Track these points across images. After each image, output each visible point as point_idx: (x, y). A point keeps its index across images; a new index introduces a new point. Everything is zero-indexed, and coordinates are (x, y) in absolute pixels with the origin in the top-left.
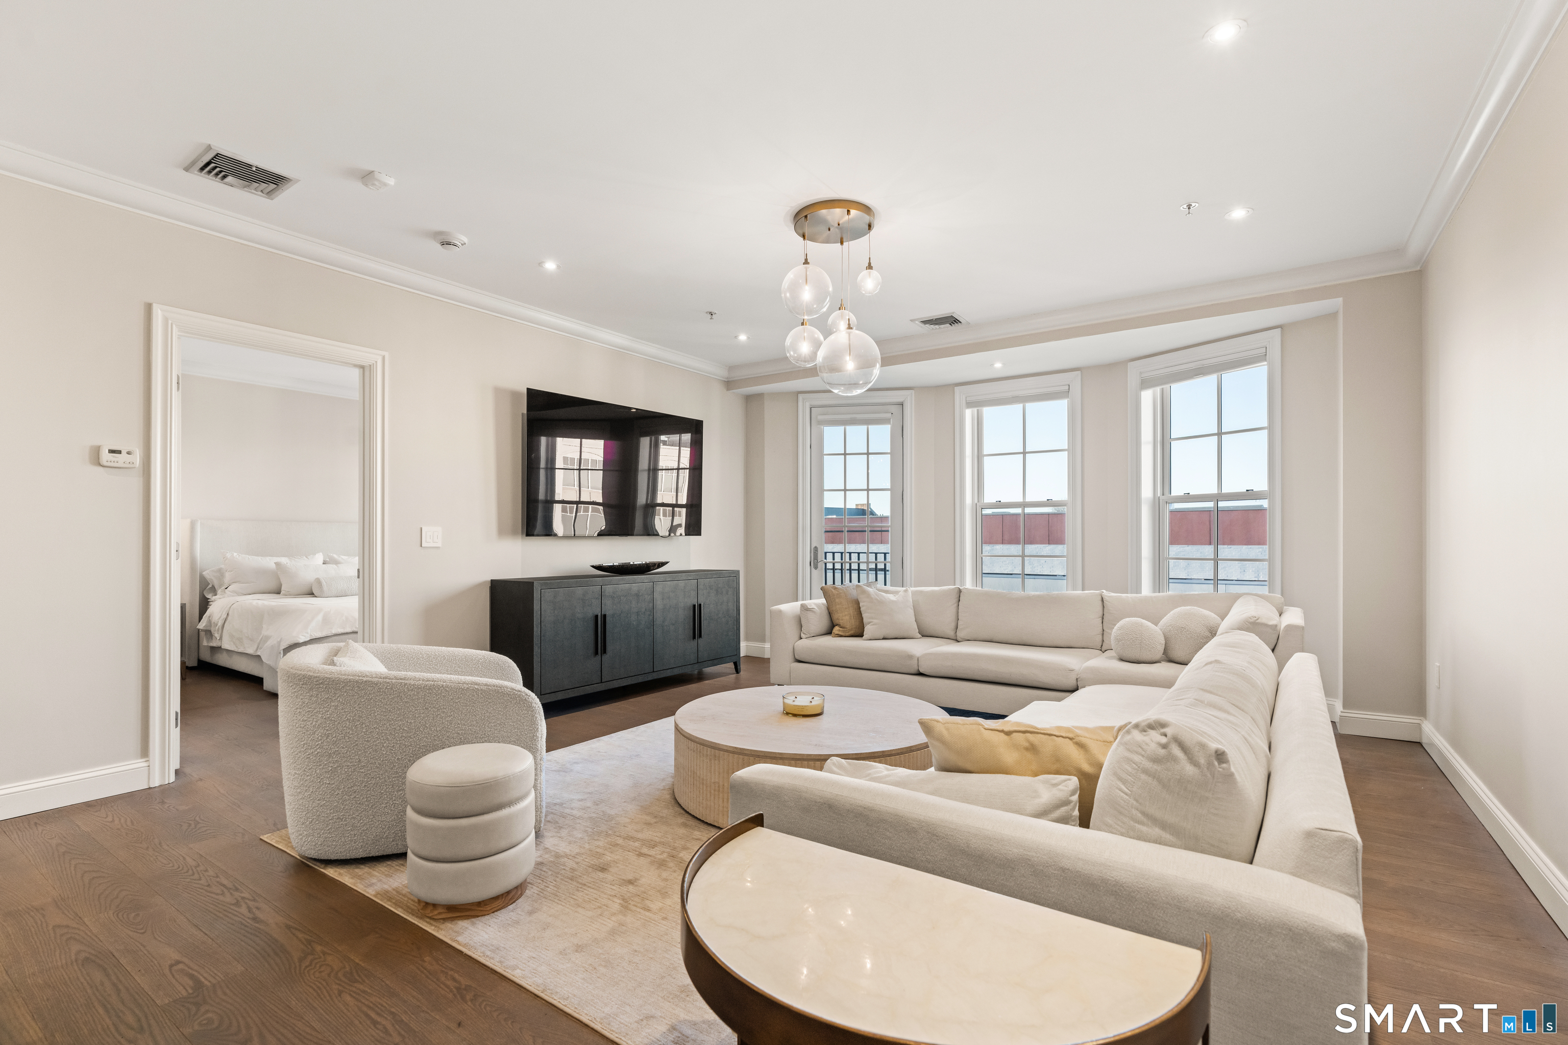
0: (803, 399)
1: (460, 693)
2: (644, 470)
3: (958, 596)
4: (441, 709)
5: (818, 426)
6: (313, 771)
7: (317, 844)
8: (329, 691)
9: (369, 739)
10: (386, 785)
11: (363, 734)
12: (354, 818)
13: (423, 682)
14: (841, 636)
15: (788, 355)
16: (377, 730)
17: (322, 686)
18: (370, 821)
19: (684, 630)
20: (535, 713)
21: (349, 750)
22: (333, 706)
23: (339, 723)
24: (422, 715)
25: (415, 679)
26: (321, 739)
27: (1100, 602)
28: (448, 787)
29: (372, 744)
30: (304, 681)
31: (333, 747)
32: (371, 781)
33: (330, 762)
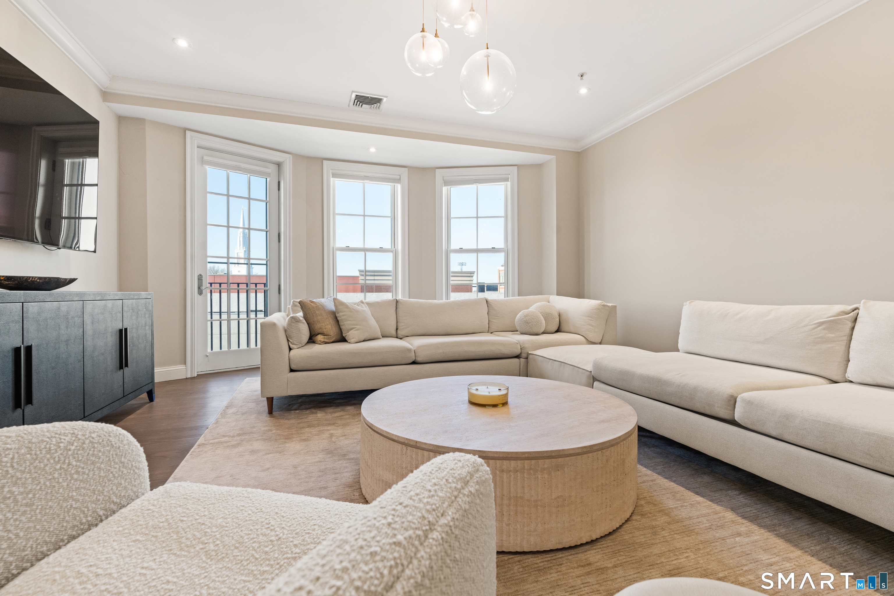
0: (191, 137)
3: (395, 305)
5: (203, 165)
14: (326, 343)
19: (112, 358)
27: (486, 304)
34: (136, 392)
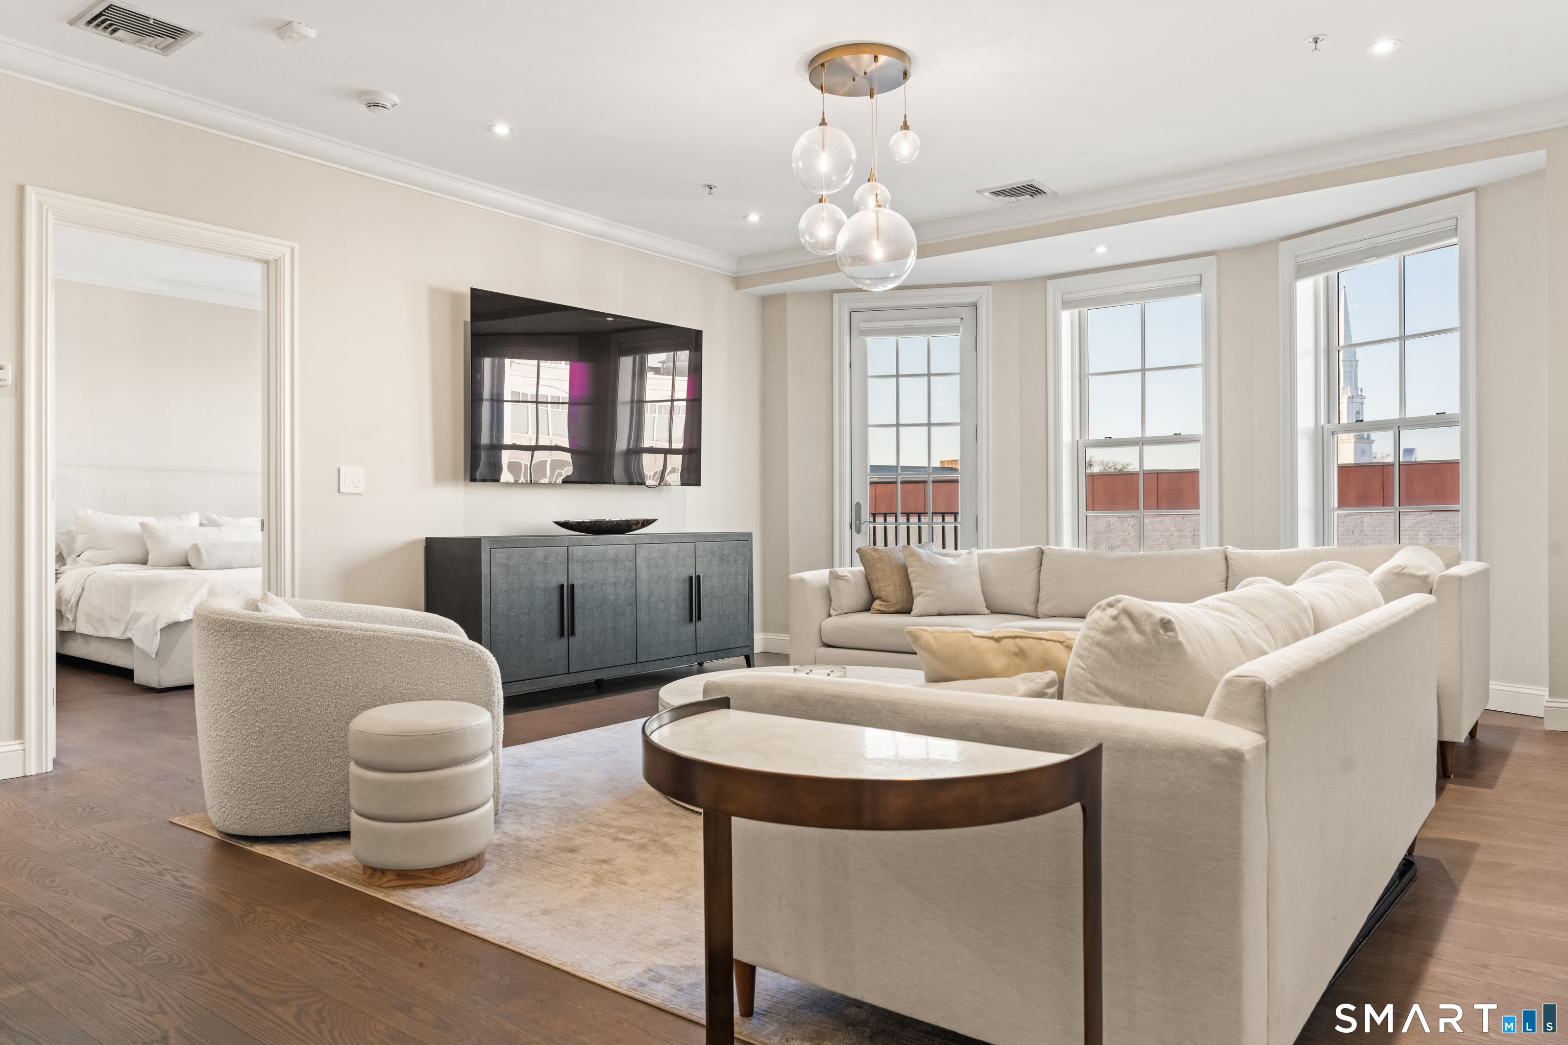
0: (840, 301)
2: (626, 403)
3: (1039, 558)
4: (382, 663)
5: (861, 337)
6: (237, 732)
7: (243, 817)
8: (255, 639)
9: (301, 696)
10: (321, 750)
11: (294, 689)
12: (284, 787)
13: (362, 632)
14: (883, 612)
15: (802, 240)
16: (310, 685)
17: (247, 633)
18: (303, 791)
19: (676, 608)
20: (491, 673)
21: (279, 707)
22: (260, 656)
23: (267, 676)
24: (361, 670)
25: (352, 628)
26: (247, 695)
27: (1223, 561)
28: (398, 736)
29: (304, 702)
30: (226, 627)
31: (260, 703)
33: (257, 721)
34: (723, 651)
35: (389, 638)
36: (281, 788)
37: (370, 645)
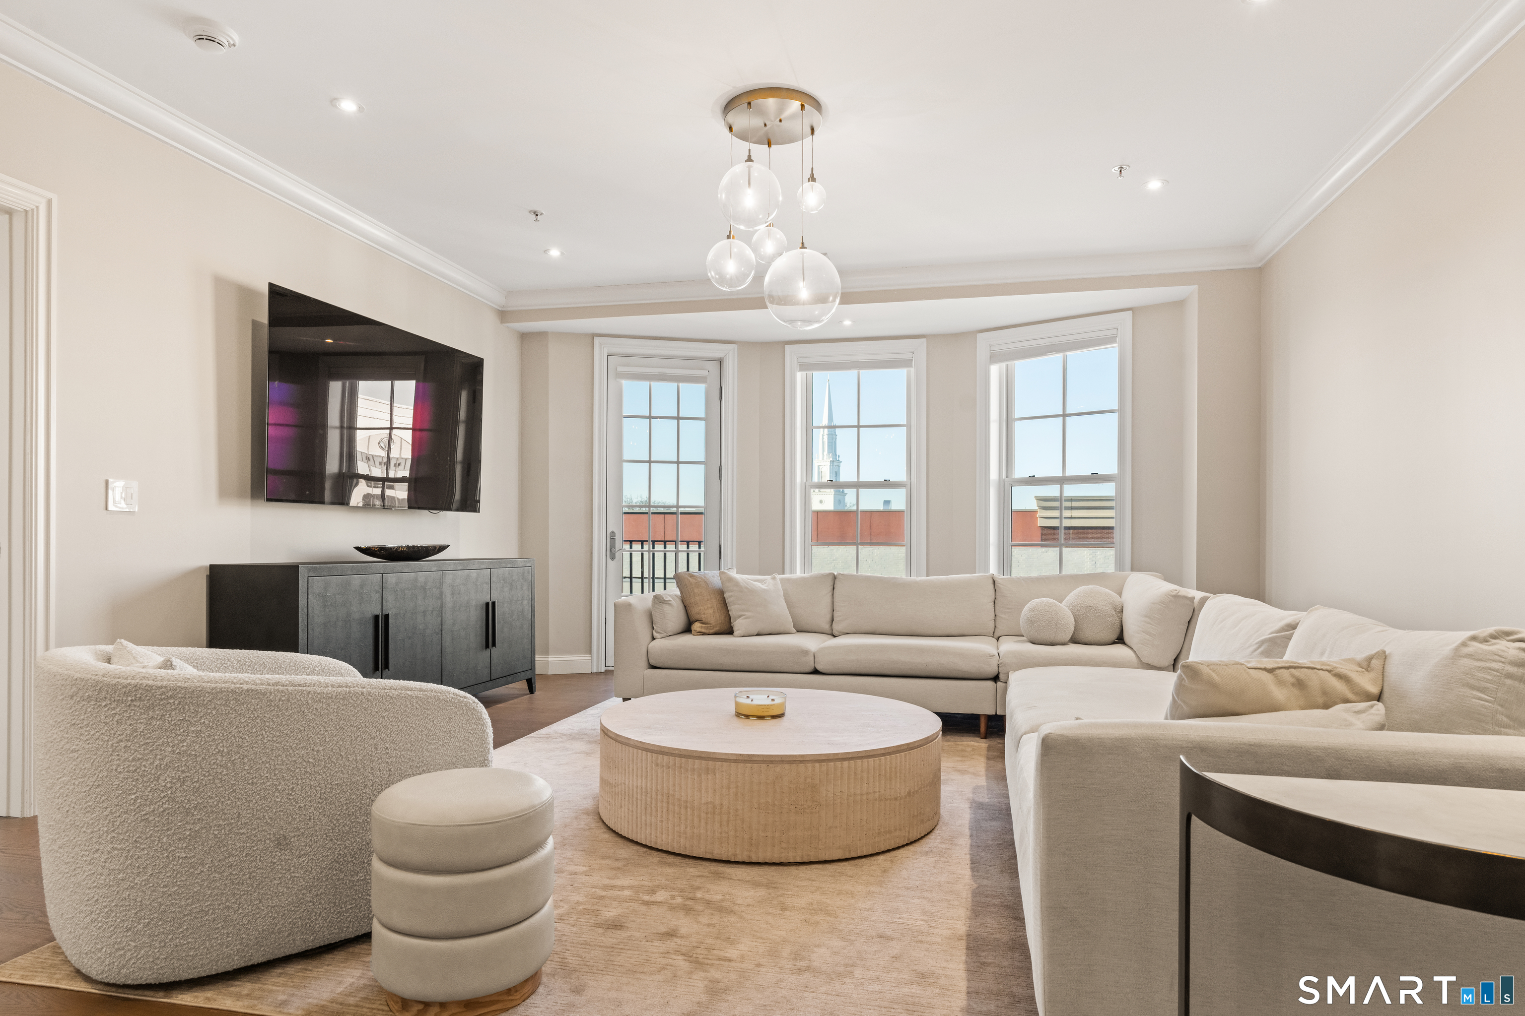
0: (601, 344)
1: (387, 704)
3: (832, 584)
4: (362, 727)
5: (618, 380)
6: (155, 841)
8: (184, 709)
9: (255, 781)
11: (245, 773)
12: (228, 908)
13: (334, 689)
14: (704, 634)
16: (267, 765)
17: (171, 701)
18: (254, 908)
19: (476, 635)
22: (193, 731)
23: (204, 759)
24: (335, 739)
25: (320, 684)
26: (171, 788)
27: (992, 585)
29: (258, 789)
31: (193, 798)
32: (256, 845)
33: (188, 823)
34: (509, 677)
35: (369, 695)
36: (222, 910)
37: (346, 705)
